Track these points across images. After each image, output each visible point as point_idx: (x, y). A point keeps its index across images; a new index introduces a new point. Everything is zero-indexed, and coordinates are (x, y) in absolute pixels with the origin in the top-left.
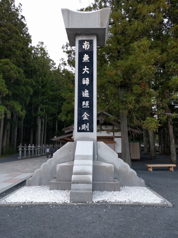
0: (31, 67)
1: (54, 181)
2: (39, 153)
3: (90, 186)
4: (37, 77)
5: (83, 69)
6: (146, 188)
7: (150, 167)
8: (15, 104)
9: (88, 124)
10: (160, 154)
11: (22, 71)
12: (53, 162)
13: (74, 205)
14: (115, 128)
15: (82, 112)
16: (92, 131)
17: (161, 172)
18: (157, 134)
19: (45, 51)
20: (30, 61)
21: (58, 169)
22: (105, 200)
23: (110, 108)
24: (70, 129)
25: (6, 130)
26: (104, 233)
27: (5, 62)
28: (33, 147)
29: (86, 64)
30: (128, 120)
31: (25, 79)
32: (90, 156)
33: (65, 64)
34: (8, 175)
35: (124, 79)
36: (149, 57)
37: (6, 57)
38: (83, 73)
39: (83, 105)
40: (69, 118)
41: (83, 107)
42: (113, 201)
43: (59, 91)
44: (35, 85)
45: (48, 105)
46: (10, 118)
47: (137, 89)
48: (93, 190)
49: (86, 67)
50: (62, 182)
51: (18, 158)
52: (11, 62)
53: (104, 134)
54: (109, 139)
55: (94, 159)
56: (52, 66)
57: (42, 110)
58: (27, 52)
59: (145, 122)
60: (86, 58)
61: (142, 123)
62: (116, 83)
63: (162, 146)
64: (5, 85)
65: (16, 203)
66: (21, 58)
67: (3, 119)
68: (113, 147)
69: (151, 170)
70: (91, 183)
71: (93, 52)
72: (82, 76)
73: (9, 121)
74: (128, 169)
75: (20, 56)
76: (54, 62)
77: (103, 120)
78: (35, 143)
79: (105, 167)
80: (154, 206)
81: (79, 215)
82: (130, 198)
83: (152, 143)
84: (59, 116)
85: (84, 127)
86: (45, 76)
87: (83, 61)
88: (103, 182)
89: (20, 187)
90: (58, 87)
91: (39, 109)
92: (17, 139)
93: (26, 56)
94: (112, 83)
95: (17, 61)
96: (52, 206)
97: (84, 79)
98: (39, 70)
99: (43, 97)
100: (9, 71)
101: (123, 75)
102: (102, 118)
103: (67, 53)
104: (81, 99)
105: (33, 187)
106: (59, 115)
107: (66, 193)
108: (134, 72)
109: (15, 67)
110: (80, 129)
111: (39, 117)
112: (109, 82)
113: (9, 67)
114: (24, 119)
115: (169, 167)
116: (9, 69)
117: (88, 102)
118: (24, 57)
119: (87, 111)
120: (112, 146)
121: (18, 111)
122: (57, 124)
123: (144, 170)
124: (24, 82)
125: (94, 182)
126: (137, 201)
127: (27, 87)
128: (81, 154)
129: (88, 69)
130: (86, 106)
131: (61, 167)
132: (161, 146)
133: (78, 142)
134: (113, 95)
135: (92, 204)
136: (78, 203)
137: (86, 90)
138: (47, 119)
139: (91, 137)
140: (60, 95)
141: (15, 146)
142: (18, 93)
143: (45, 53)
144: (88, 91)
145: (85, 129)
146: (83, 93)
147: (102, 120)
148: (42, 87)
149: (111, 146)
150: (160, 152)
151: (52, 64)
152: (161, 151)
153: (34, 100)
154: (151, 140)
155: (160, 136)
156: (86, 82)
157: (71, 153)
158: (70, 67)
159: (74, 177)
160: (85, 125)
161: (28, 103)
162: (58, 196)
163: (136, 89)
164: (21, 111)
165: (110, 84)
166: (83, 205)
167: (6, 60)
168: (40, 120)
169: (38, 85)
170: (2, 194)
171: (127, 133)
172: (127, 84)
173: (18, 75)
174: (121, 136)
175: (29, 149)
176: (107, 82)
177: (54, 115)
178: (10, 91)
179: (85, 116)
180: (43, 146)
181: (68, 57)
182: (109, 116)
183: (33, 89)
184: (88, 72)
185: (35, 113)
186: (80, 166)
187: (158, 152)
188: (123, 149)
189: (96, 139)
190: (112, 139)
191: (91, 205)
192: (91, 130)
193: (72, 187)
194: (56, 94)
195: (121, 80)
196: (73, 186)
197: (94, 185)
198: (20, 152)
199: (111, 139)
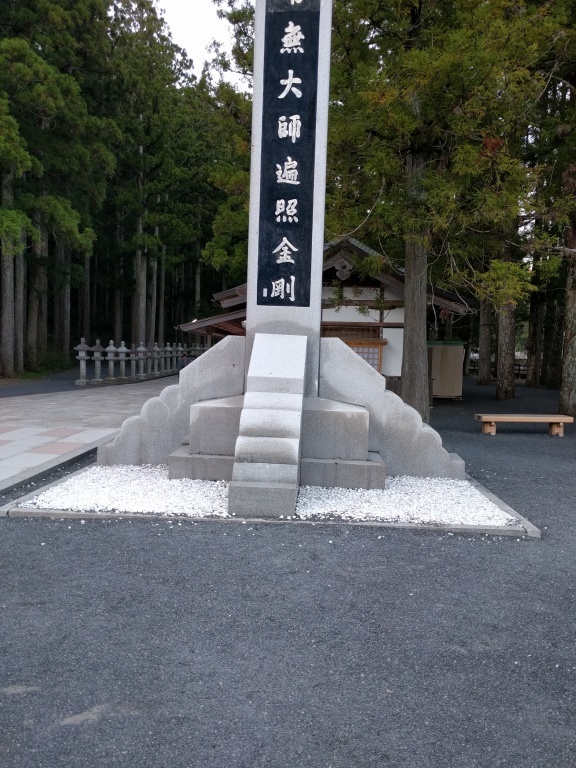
0: (108, 72)
1: (181, 453)
2: (142, 370)
3: (293, 471)
4: (127, 112)
5: (282, 82)
6: (466, 483)
7: (490, 423)
8: (59, 205)
9: (293, 278)
10: (528, 385)
11: (75, 88)
12: (179, 396)
13: (241, 524)
14: (388, 297)
15: (275, 237)
16: (307, 304)
17: (523, 438)
18: (525, 319)
19: (153, 11)
20: (101, 50)
21: (193, 416)
22: (336, 514)
23: (373, 228)
24: (236, 296)
25: (36, 294)
26: (322, 600)
27: (14, 49)
28: (123, 349)
29: (291, 61)
30: (429, 268)
31: (85, 119)
32: (294, 381)
33: (226, 66)
34: (43, 430)
35: (425, 122)
36: (522, 35)
37: (18, 30)
38: (282, 96)
39: (277, 213)
40: (236, 258)
41: (278, 220)
42: (359, 515)
43: (205, 166)
44: (123, 143)
45: (170, 212)
46: (46, 254)
47: (468, 160)
48: (301, 483)
49: (291, 72)
50: (207, 457)
51: (77, 382)
52: (37, 51)
53: (348, 315)
54: (366, 333)
55: (307, 392)
56: (179, 70)
57: (148, 229)
58: (87, 13)
59: (484, 276)
60: (293, 37)
61: (474, 280)
62: (397, 137)
63: (537, 360)
64: (18, 138)
65: (67, 510)
66: (68, 36)
67: (22, 258)
68: (376, 356)
69: (492, 430)
70: (294, 463)
71: (318, 13)
72: (275, 108)
73: (43, 265)
74: (415, 426)
75: (65, 26)
76: (188, 58)
77: (349, 267)
78: (129, 338)
79: (340, 416)
80: (483, 535)
81: (253, 550)
82: (413, 510)
83: (504, 348)
84: (204, 253)
85: (279, 287)
86: (155, 110)
87: (282, 51)
88: (332, 462)
89: (81, 468)
90: (201, 150)
91: (140, 227)
92: (73, 325)
93: (88, 31)
94: (382, 137)
95: (57, 48)
96: (173, 524)
97: (283, 118)
98: (134, 85)
99: (150, 184)
100: (30, 85)
101: (424, 106)
102: (346, 263)
103: (230, 20)
104: (273, 191)
105: (118, 470)
106: (203, 247)
107: (220, 488)
108: (464, 96)
109: (51, 69)
110: (265, 294)
111: (140, 253)
112: (374, 133)
113: (27, 70)
114: (92, 259)
115: (551, 424)
116: (28, 78)
117: (295, 201)
118: (79, 33)
119: (290, 233)
120: (373, 353)
121: (70, 232)
122: (198, 280)
123: (471, 431)
124: (82, 129)
125: (307, 460)
126: (433, 518)
127: (95, 147)
128: (266, 374)
129: (298, 81)
130: (288, 216)
131: (204, 412)
132: (533, 358)
133: (259, 338)
134: (384, 180)
135: (296, 523)
136: (254, 517)
137: (289, 158)
138: (167, 260)
139: (303, 322)
140: (208, 180)
141: (67, 347)
142: (65, 169)
143: (155, 19)
144: (295, 163)
145: (282, 297)
146: (281, 171)
147: (344, 267)
148: (147, 149)
149: (371, 356)
150: (530, 378)
151: (181, 63)
152: (534, 374)
153: (123, 195)
154: (504, 338)
155: (534, 325)
156: (290, 128)
157: (236, 371)
158: (242, 76)
159: (241, 443)
160: (282, 281)
161: (100, 206)
162: (192, 496)
163: (466, 162)
164: (81, 232)
165: (377, 140)
166: (267, 525)
167: (17, 43)
168: (145, 265)
169: (132, 141)
170: (26, 485)
171: (425, 314)
172: (436, 143)
173: (62, 103)
174: (403, 321)
175: (110, 356)
176: (367, 131)
177: (190, 247)
178: (37, 161)
179: (285, 252)
180: (156, 348)
181: (236, 36)
182: (367, 255)
183: (117, 155)
184: (298, 94)
185: (128, 238)
186: (264, 411)
187: (524, 377)
188: (407, 365)
189: (317, 328)
190: (374, 331)
191: (290, 524)
192: (303, 300)
193: (234, 471)
194: (195, 176)
195: (413, 126)
196: (239, 469)
197: (303, 470)
198: (83, 365)
199: (372, 333)
